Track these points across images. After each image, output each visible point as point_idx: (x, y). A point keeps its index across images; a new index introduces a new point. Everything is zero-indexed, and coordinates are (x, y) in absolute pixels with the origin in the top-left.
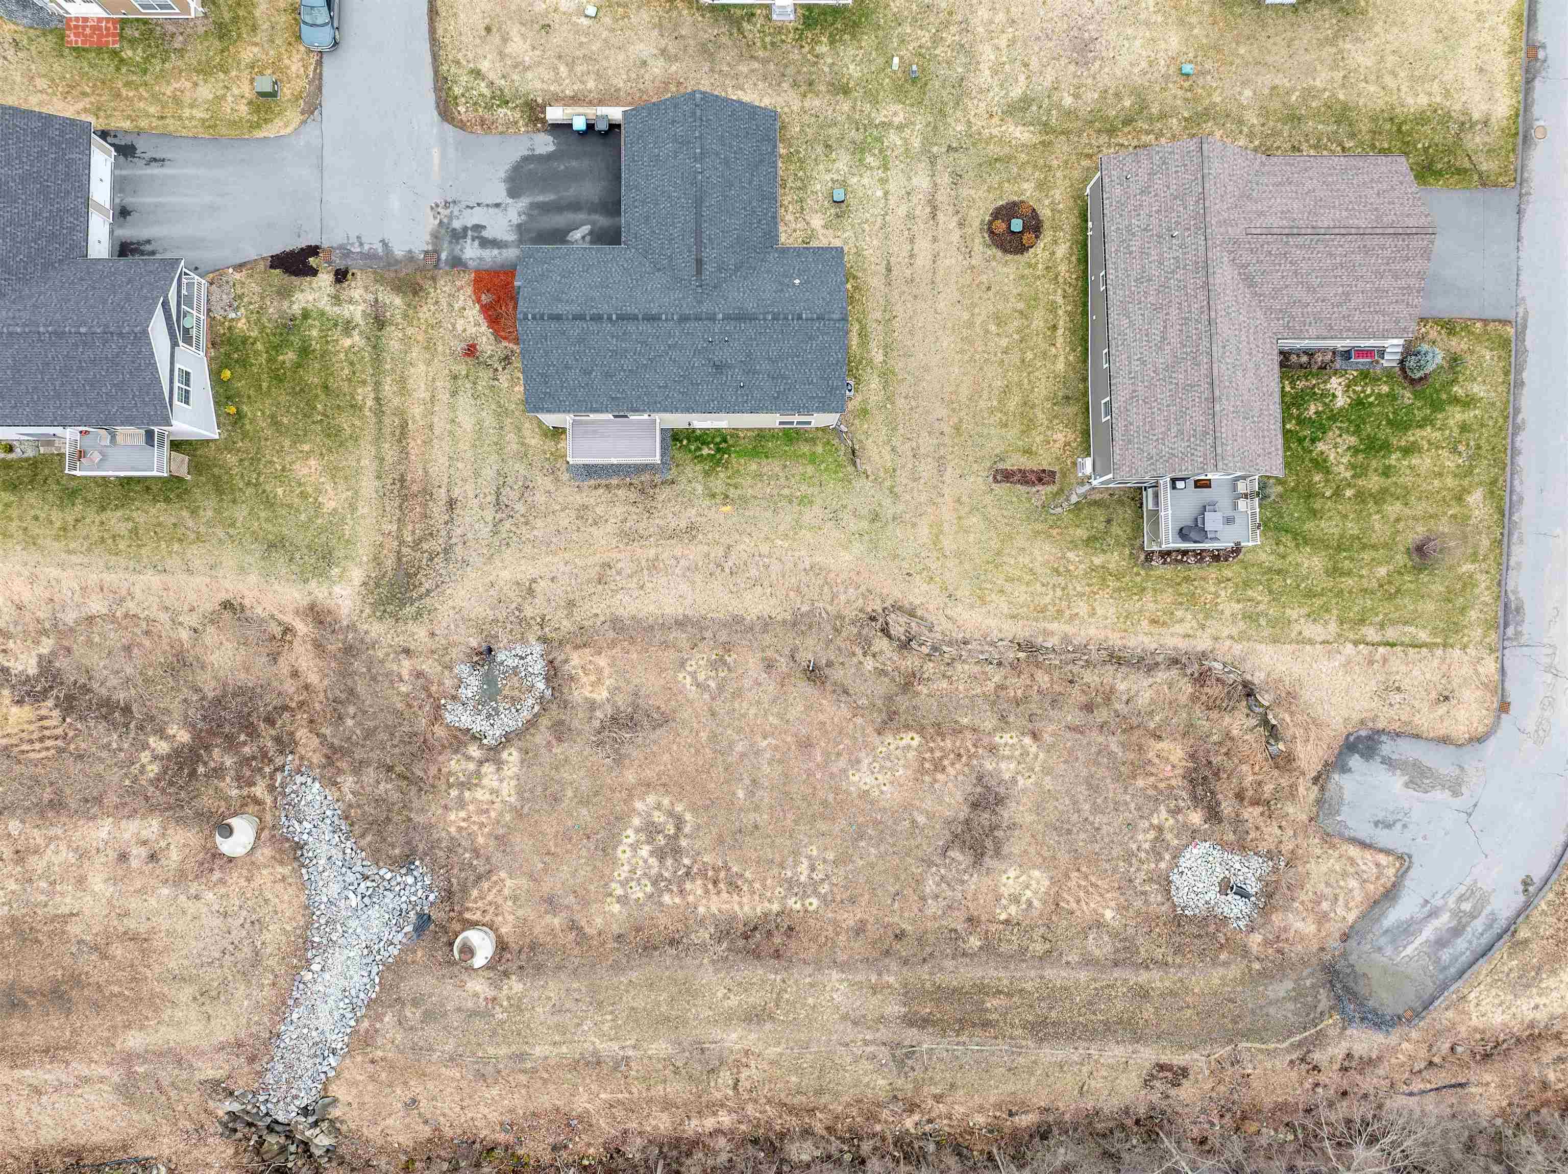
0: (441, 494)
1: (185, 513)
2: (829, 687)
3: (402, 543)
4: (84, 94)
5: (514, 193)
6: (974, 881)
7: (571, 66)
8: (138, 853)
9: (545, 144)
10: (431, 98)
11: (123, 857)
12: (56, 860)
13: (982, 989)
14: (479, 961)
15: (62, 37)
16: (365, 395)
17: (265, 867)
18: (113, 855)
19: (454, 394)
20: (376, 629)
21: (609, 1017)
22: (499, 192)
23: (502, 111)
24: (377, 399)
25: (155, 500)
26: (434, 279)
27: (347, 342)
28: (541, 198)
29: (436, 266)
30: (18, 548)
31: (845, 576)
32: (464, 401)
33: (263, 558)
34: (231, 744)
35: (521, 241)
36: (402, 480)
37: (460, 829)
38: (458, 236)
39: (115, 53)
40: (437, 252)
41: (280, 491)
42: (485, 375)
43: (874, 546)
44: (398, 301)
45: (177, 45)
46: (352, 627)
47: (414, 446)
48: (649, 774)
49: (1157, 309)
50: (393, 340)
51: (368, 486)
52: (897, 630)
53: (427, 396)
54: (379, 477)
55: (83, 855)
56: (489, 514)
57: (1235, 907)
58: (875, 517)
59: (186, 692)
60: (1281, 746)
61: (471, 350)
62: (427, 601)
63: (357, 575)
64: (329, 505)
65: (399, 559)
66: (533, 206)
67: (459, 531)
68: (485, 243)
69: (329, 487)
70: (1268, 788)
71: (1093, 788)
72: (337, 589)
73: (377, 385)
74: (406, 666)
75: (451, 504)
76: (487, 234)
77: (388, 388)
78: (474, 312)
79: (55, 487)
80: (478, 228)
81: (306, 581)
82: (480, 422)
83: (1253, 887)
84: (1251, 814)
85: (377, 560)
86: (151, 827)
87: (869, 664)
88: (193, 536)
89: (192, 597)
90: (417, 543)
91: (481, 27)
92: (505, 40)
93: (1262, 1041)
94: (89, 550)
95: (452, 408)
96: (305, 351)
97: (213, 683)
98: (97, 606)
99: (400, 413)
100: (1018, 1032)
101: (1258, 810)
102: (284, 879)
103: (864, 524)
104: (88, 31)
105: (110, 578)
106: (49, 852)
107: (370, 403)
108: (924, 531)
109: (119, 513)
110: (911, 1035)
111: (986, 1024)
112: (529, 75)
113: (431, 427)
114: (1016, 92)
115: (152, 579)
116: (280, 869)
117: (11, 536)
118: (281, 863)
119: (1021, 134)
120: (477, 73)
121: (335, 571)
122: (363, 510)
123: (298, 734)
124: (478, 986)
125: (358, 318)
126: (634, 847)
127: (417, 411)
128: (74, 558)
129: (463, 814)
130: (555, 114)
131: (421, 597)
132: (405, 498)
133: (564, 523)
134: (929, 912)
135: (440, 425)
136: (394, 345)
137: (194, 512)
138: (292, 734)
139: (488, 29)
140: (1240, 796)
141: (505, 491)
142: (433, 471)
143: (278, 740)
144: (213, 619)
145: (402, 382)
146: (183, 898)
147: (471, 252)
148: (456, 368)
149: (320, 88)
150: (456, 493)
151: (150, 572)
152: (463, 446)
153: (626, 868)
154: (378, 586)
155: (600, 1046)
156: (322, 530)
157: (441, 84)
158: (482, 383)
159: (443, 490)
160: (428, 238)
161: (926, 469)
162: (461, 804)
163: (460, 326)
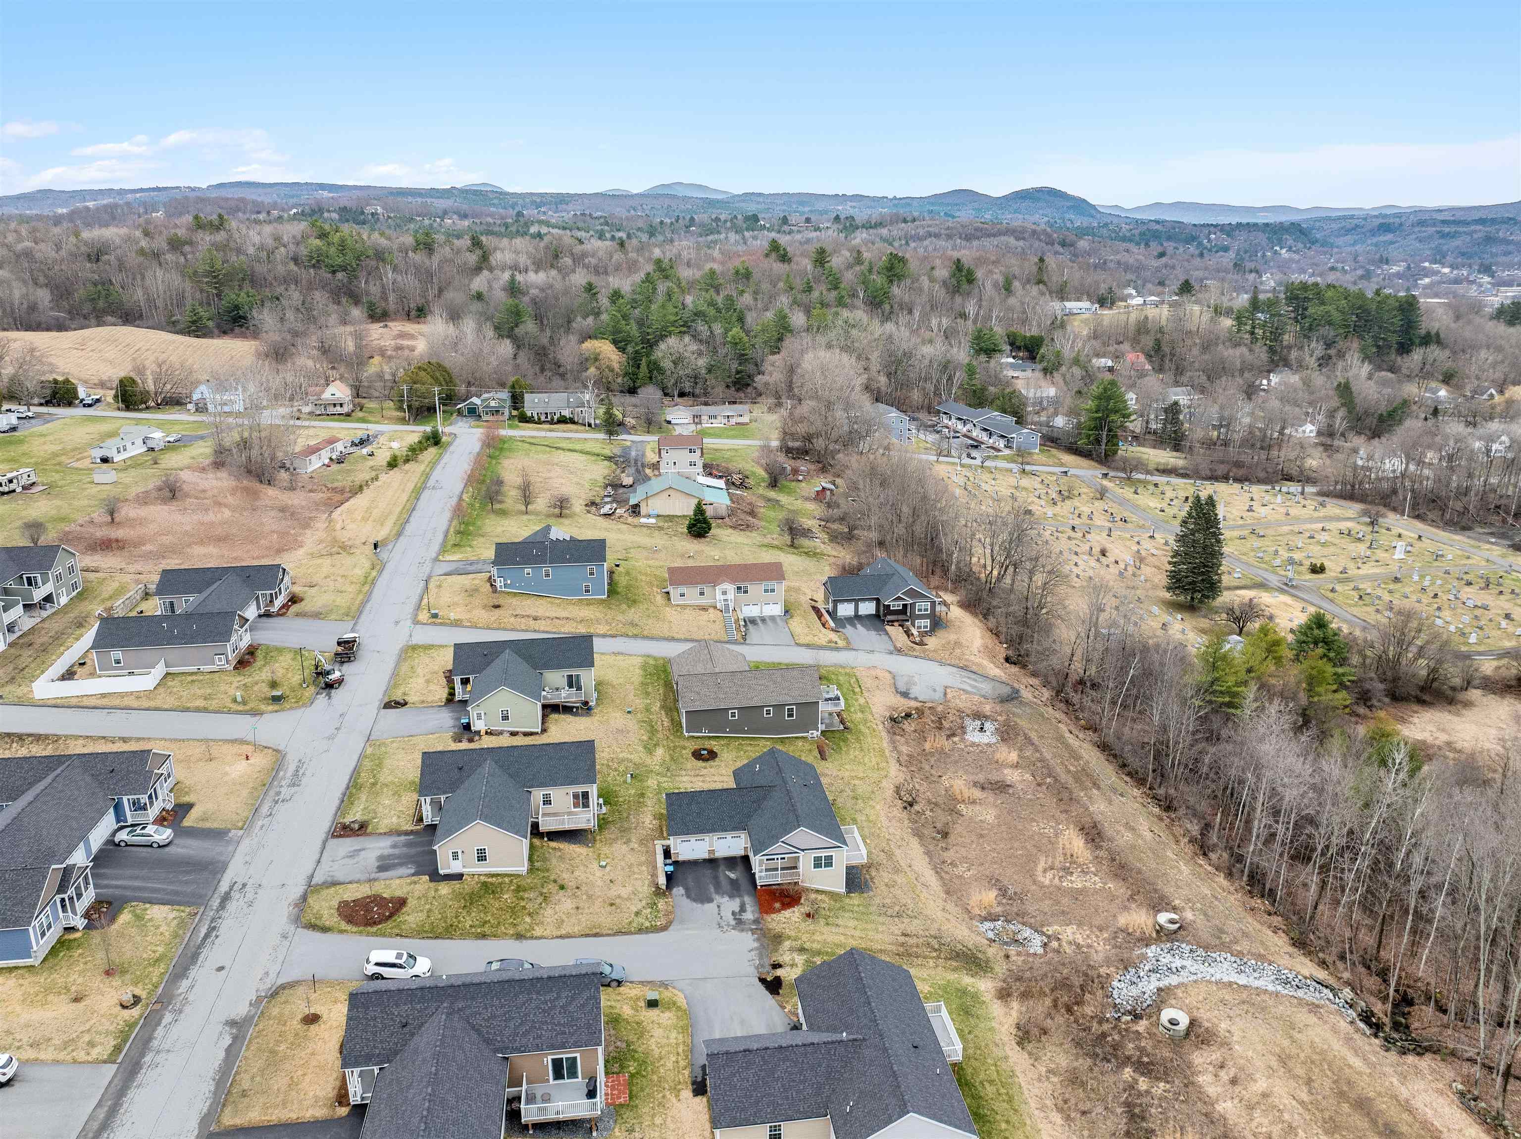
0: (902, 939)
2: (947, 830)
4: (664, 1097)
5: (710, 900)
6: (1020, 786)
7: (634, 873)
8: (1224, 1075)
9: (679, 888)
10: (651, 935)
11: (1234, 1082)
12: (1266, 1121)
13: (1069, 772)
14: (1172, 916)
15: (621, 1105)
17: (1183, 1002)
18: (1238, 1089)
19: (837, 926)
22: (711, 907)
23: (660, 906)
26: (770, 930)
28: (712, 890)
29: (761, 929)
31: (889, 811)
33: (978, 1019)
34: (1117, 1046)
35: (740, 896)
36: (900, 954)
37: (1104, 945)
38: (740, 922)
39: (632, 1076)
40: (752, 930)
42: (823, 913)
43: (869, 799)
44: (787, 944)
45: (624, 1045)
46: (1004, 982)
48: (1027, 882)
49: (750, 688)
50: (811, 946)
53: (842, 936)
55: (1251, 1107)
56: (905, 920)
57: (990, 727)
59: (1097, 1075)
60: (913, 711)
61: (809, 915)
62: (970, 947)
63: (968, 980)
65: (950, 959)
66: (717, 892)
67: (921, 933)
68: (743, 911)
70: (933, 718)
71: (956, 762)
72: (983, 989)
75: (905, 935)
76: (737, 910)
78: (787, 913)
80: (734, 914)
81: (983, 1002)
82: (851, 919)
83: (978, 722)
84: (946, 724)
85: (955, 970)
86: (1204, 1080)
87: (929, 813)
90: (936, 950)
91: (609, 909)
92: (619, 897)
94: (1015, 1111)
95: (847, 927)
101: (943, 721)
104: (615, 1092)
106: (1264, 1130)
108: (858, 782)
111: (1084, 770)
112: (639, 890)
115: (1022, 1080)
119: (661, 751)
120: (637, 914)
121: (971, 989)
124: (1188, 915)
125: (802, 958)
127: (852, 942)
128: (1028, 1123)
129: (1095, 945)
130: (662, 881)
133: (897, 892)
139: (612, 905)
142: (888, 941)
143: (1100, 1024)
146: (1235, 1038)
147: (749, 916)
148: (821, 923)
149: (649, 983)
150: (898, 933)
151: (1017, 1080)
152: (869, 927)
158: (829, 915)
159: (898, 938)
160: (744, 934)
162: (1089, 946)
163: (795, 919)
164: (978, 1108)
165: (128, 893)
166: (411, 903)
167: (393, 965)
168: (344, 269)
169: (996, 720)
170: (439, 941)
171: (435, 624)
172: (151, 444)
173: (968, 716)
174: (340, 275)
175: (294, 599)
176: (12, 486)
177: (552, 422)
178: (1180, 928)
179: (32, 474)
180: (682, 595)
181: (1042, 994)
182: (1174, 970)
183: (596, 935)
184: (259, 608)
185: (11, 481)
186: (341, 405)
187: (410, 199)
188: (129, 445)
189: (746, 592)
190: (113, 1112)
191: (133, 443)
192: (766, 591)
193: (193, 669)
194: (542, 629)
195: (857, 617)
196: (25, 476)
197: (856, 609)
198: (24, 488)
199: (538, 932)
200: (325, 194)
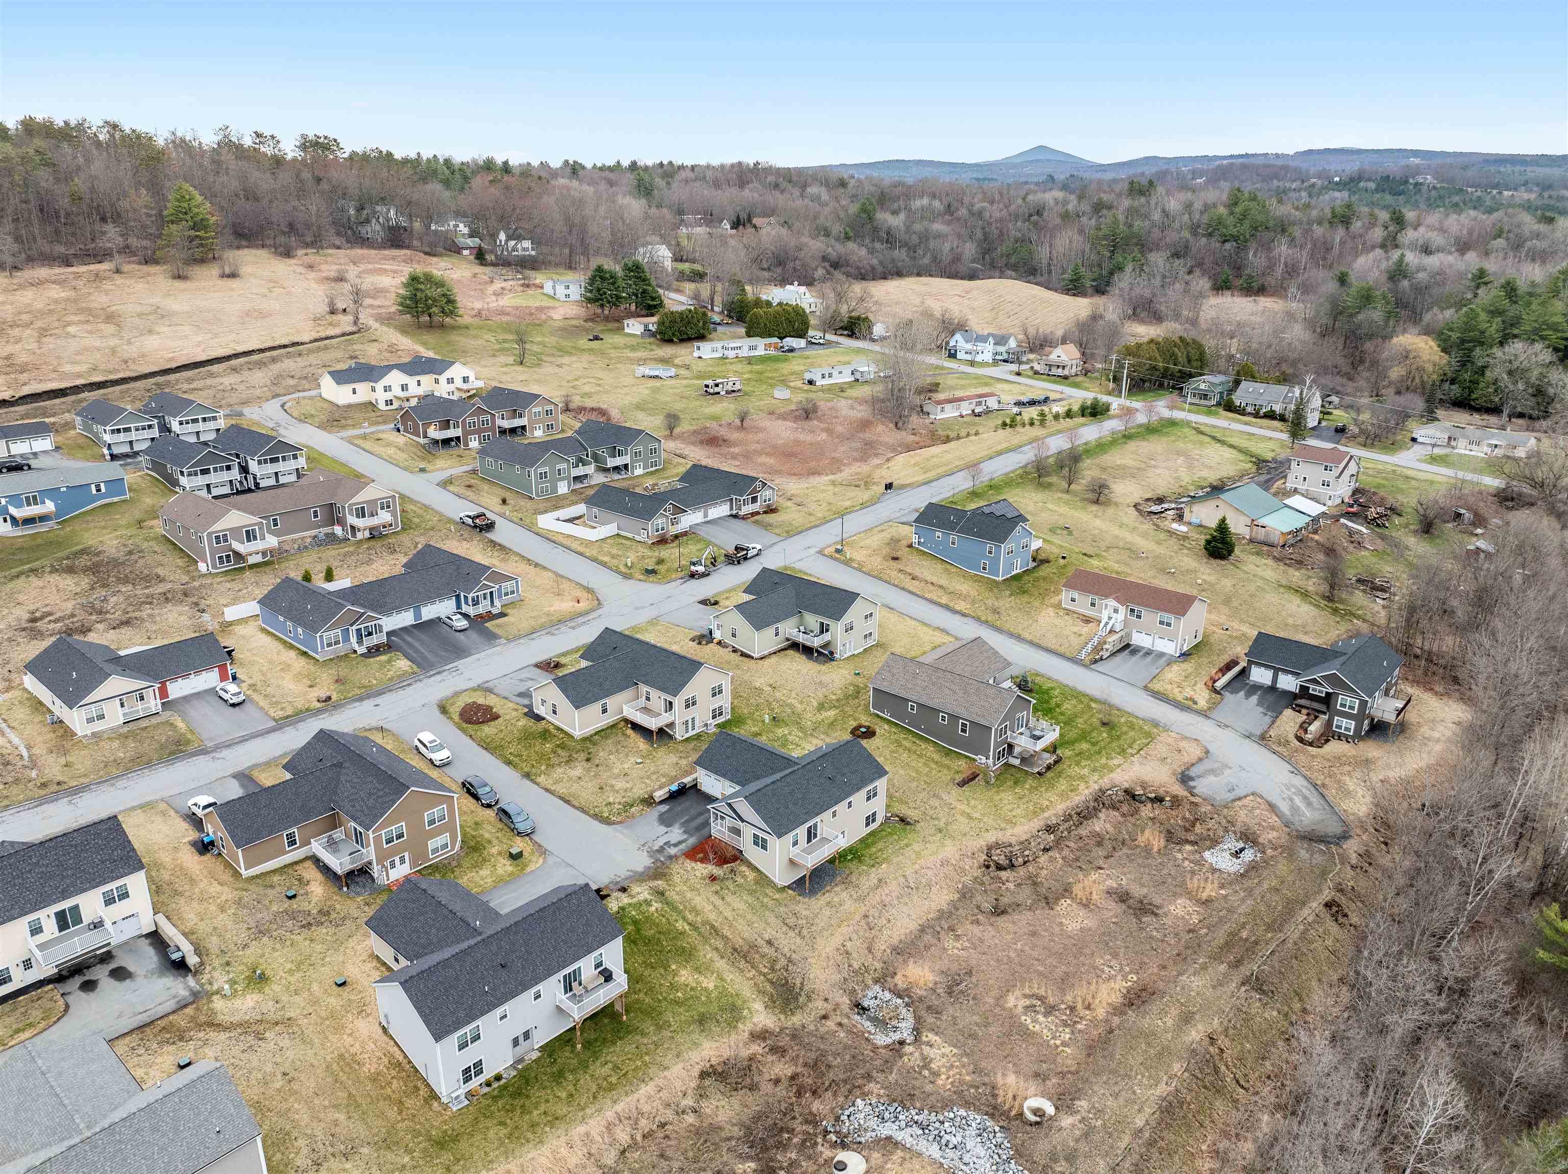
0: (761, 942)
1: (638, 1037)
2: (1010, 910)
3: (765, 975)
5: (669, 826)
6: (1168, 921)
7: (649, 778)
9: (664, 808)
10: (595, 822)
13: (1232, 934)
14: (1050, 1110)
16: (680, 925)
17: (886, 1163)
19: (723, 899)
20: (797, 1020)
21: (1139, 1077)
22: (663, 829)
23: (633, 809)
24: (689, 924)
25: (614, 1043)
26: (667, 868)
27: (653, 909)
28: (682, 821)
29: (664, 864)
30: (547, 1129)
31: (957, 857)
32: (729, 898)
33: (702, 1031)
34: (783, 1146)
35: (690, 836)
36: (735, 950)
37: (952, 1083)
38: (661, 850)
40: (658, 860)
41: (679, 994)
42: (729, 883)
43: (952, 837)
44: (660, 882)
46: (782, 1029)
47: (726, 932)
48: (995, 993)
49: (940, 688)
50: (672, 895)
51: (721, 964)
52: (1002, 861)
53: (711, 907)
54: (722, 957)
56: (791, 934)
57: (1249, 855)
58: (940, 831)
59: (725, 1146)
60: (1168, 799)
61: (713, 878)
62: (806, 988)
63: (758, 1006)
64: (711, 986)
65: (772, 983)
66: (682, 824)
67: (786, 949)
68: (675, 845)
69: (702, 978)
70: (1187, 815)
71: (1145, 866)
72: (755, 1020)
73: (684, 919)
74: (830, 1024)
75: (769, 943)
76: (673, 843)
77: (690, 917)
78: (700, 866)
79: (545, 1078)
80: (665, 844)
81: (735, 1027)
82: (746, 902)
83: (1241, 845)
84: (1198, 828)
85: (760, 992)
87: (1011, 886)
88: (652, 1047)
89: (678, 1084)
90: (772, 969)
91: (597, 790)
92: (612, 787)
93: (1331, 872)
94: (595, 1097)
95: (729, 904)
96: (635, 922)
97: (736, 1129)
98: (623, 1136)
99: (706, 922)
100: (1270, 935)
101: (1198, 825)
102: (904, 1159)
103: (939, 835)
105: (619, 1107)
107: (687, 928)
108: (962, 819)
109: (598, 1063)
110: (1245, 970)
111: (1256, 943)
112: (635, 790)
113: (726, 918)
114: (815, 704)
115: (646, 1089)
116: (895, 1158)
117: (538, 1124)
118: (891, 1153)
119: (832, 713)
120: (609, 805)
121: (745, 1012)
122: (729, 977)
123: (814, 1110)
124: (1067, 1121)
125: (649, 897)
126: (1035, 1021)
127: (712, 917)
128: (588, 1111)
129: (943, 1077)
130: (658, 796)
131: (801, 989)
132: (745, 957)
133: (828, 913)
134: (1172, 942)
135: (728, 914)
136: (676, 898)
137: (644, 1034)
138: (811, 1113)
140: (1187, 830)
141: (788, 921)
142: (746, 935)
143: (807, 1122)
144: (701, 1094)
145: (694, 910)
147: (673, 851)
148: (713, 889)
149: (540, 846)
150: (767, 937)
151: (643, 1085)
152: (749, 917)
153: (1045, 1031)
154: (774, 1002)
155: (1158, 1092)
156: (719, 999)
157: (597, 817)
158: (731, 887)
159: (759, 940)
160: (648, 859)
161: (935, 802)
162: (936, 1074)
163: (698, 874)
164: (572, 1071)
165: (406, 647)
166: (500, 720)
167: (425, 746)
168: (1235, 238)
169: (1264, 852)
170: (484, 752)
171: (836, 559)
172: (858, 376)
173: (1235, 832)
174: (1228, 246)
175: (771, 510)
176: (717, 390)
177: (1256, 415)
178: (1037, 1123)
179: (738, 383)
180: (1073, 600)
181: (794, 1060)
182: (943, 1141)
183: (567, 802)
184: (731, 509)
185: (717, 385)
186: (1064, 367)
187: (1509, 168)
188: (835, 373)
189: (1139, 617)
190: (241, 742)
191: (840, 373)
192: (1161, 623)
193: (630, 535)
194: (911, 588)
195: (1273, 688)
196: (731, 384)
197: (1275, 679)
198: (728, 392)
199: (539, 780)
200: (1417, 161)
